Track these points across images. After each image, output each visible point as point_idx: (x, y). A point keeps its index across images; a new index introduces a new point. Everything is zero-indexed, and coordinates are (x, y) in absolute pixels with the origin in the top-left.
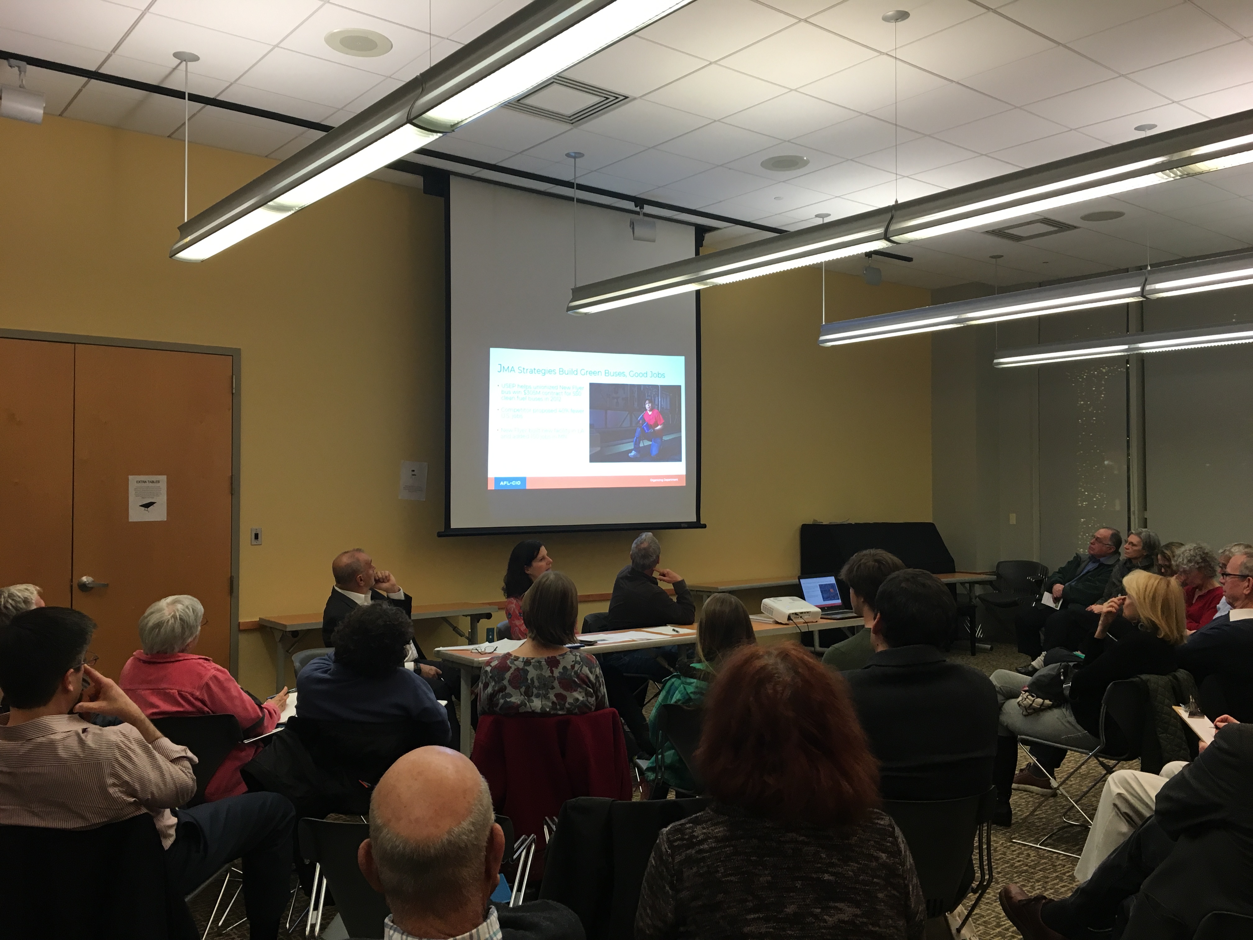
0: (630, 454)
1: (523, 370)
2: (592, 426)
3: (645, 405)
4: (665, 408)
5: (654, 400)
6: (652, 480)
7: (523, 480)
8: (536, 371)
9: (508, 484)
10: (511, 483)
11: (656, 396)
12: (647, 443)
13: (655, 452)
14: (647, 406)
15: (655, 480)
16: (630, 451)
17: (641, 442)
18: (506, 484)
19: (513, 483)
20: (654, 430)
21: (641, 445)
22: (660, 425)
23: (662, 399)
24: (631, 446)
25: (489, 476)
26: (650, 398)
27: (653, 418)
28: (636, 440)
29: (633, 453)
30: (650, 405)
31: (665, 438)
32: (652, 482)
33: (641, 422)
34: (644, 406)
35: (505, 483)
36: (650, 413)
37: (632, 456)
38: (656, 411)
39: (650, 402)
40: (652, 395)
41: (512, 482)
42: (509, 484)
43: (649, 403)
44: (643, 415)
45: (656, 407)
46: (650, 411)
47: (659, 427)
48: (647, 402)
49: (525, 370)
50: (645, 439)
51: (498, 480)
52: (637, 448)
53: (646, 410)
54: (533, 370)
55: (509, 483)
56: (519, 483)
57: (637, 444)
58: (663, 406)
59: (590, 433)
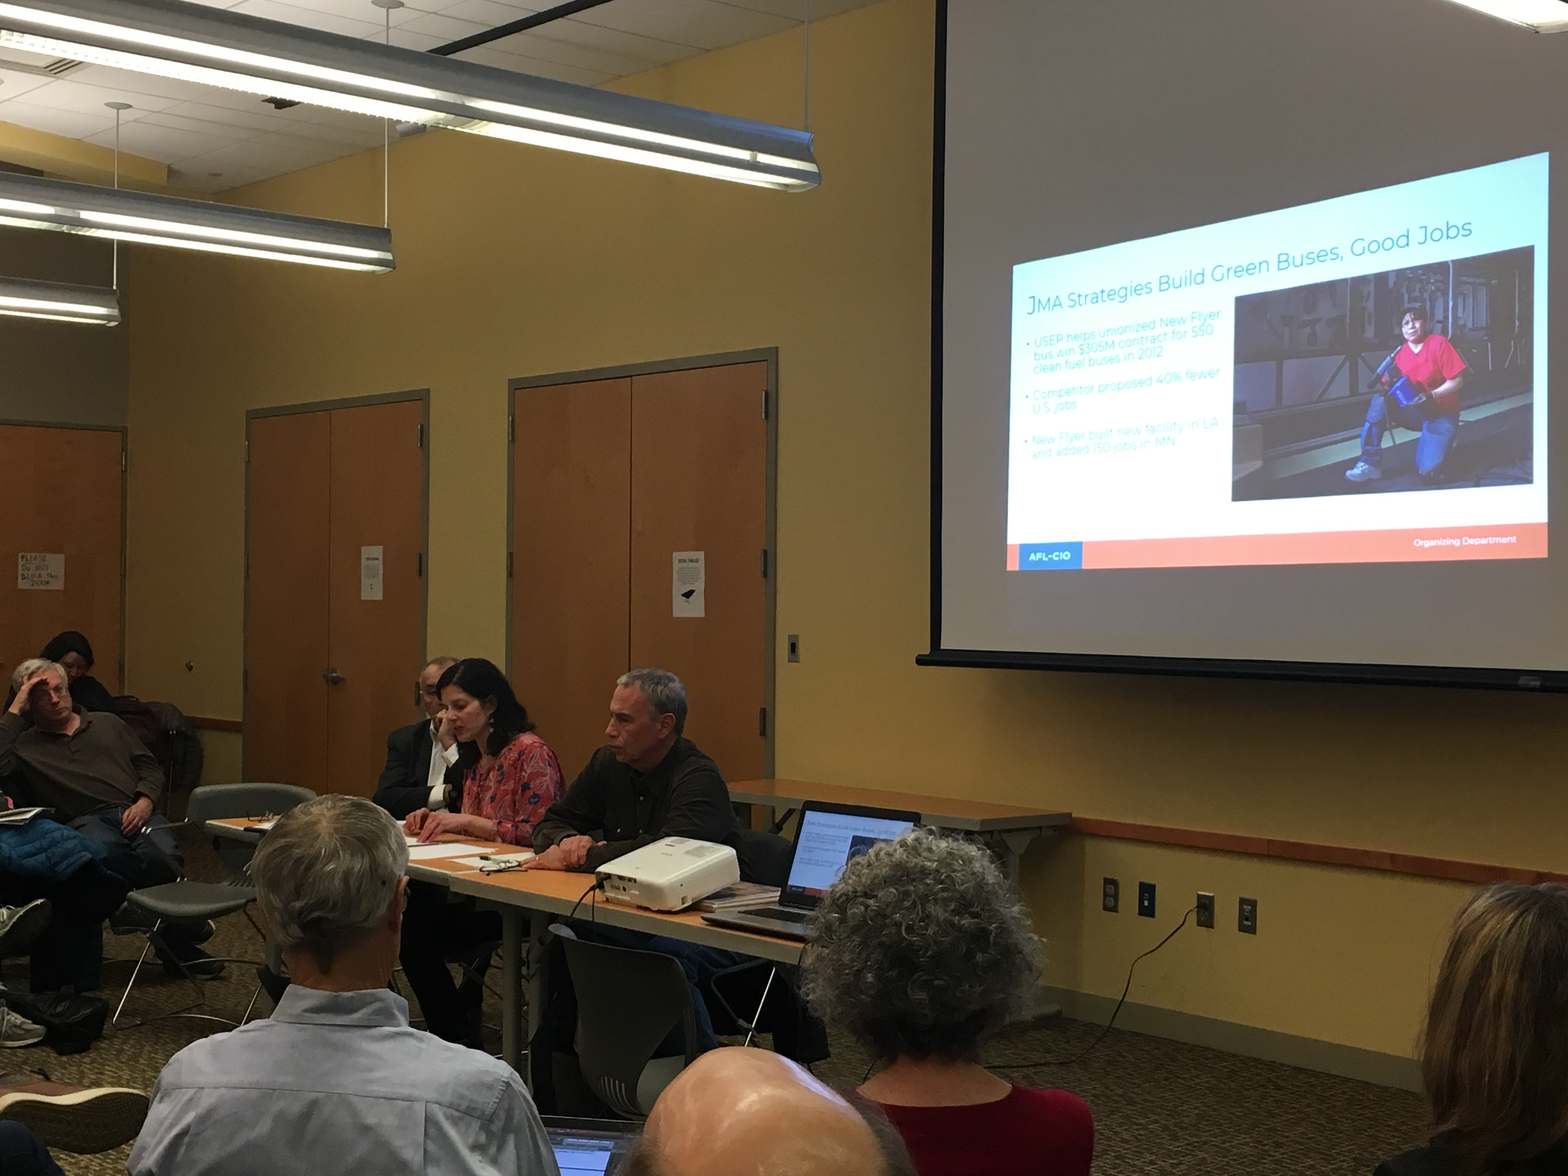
0: (1349, 473)
1: (1077, 299)
2: (1239, 408)
3: (1402, 327)
4: (1470, 325)
5: (1433, 307)
6: (1419, 543)
7: (1076, 548)
8: (1105, 294)
9: (1045, 559)
10: (1050, 556)
11: (1439, 294)
12: (1404, 436)
13: (1429, 461)
14: (1407, 330)
15: (1428, 544)
16: (1351, 463)
17: (1387, 434)
18: (1041, 559)
19: (1055, 556)
20: (1430, 397)
21: (1386, 443)
22: (1452, 379)
23: (1460, 301)
24: (1352, 449)
25: (1010, 541)
26: (1417, 305)
27: (1427, 360)
28: (1370, 428)
29: (1360, 469)
30: (1417, 325)
31: (1469, 416)
32: (1422, 547)
33: (1386, 378)
34: (1396, 332)
35: (1039, 555)
36: (1416, 349)
37: (1352, 476)
38: (1437, 339)
39: (1419, 315)
40: (1426, 295)
41: (1052, 554)
42: (1047, 559)
43: (1413, 320)
44: (1393, 359)
45: (1439, 327)
46: (1416, 342)
47: (1447, 386)
48: (1408, 317)
49: (1082, 299)
50: (1397, 427)
51: (1026, 549)
52: (1371, 454)
53: (1403, 341)
54: (1100, 295)
55: (1046, 556)
56: (1066, 556)
57: (1371, 442)
58: (1461, 322)
59: (1235, 426)
